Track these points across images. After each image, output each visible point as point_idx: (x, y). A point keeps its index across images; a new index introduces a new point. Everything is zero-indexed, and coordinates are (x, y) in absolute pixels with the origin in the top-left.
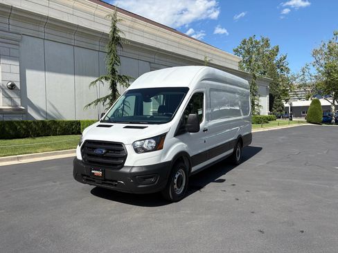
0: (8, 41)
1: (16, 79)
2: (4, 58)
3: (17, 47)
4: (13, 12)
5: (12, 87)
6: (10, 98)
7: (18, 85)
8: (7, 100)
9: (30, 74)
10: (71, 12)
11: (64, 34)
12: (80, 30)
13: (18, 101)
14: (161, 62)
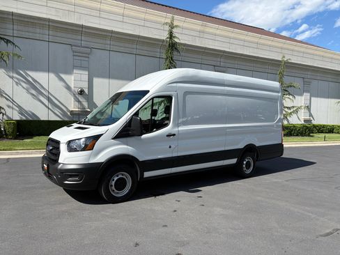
0: (81, 54)
1: (85, 86)
2: (77, 69)
3: (87, 59)
4: (84, 30)
5: (82, 92)
6: (79, 101)
7: (86, 91)
8: (77, 103)
9: (96, 81)
10: (143, 24)
11: (127, 45)
12: (142, 40)
13: (86, 104)
14: (228, 65)
